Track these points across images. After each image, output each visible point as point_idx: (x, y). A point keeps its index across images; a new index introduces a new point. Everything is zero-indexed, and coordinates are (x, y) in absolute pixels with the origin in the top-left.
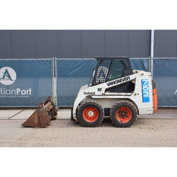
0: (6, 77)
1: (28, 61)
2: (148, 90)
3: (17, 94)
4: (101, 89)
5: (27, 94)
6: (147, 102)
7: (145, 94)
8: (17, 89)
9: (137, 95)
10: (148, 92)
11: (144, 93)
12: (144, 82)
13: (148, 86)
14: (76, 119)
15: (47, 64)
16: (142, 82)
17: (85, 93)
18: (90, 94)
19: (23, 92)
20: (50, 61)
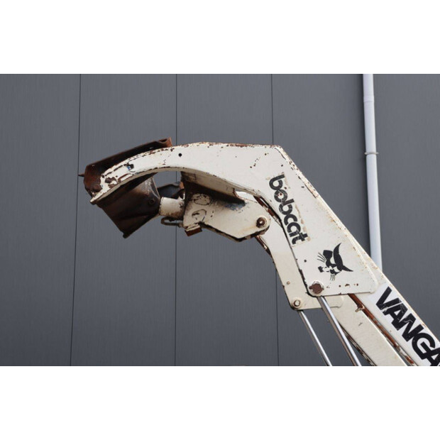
4: (342, 267)
14: (105, 189)
17: (277, 183)
18: (288, 215)
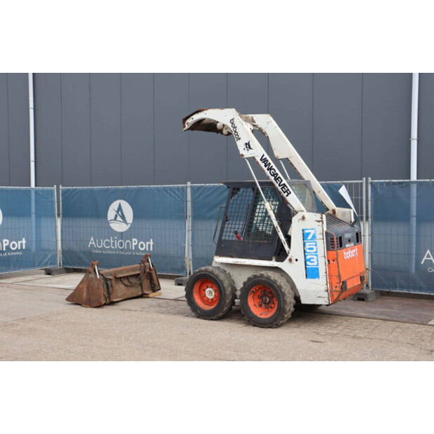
0: (119, 218)
1: (151, 189)
2: (316, 252)
3: (133, 248)
5: (147, 249)
6: (314, 278)
7: (309, 260)
8: (134, 240)
9: (294, 261)
10: (315, 257)
11: (308, 257)
12: (309, 234)
13: (314, 243)
15: (179, 194)
16: (303, 234)
19: (142, 246)
20: (183, 188)
